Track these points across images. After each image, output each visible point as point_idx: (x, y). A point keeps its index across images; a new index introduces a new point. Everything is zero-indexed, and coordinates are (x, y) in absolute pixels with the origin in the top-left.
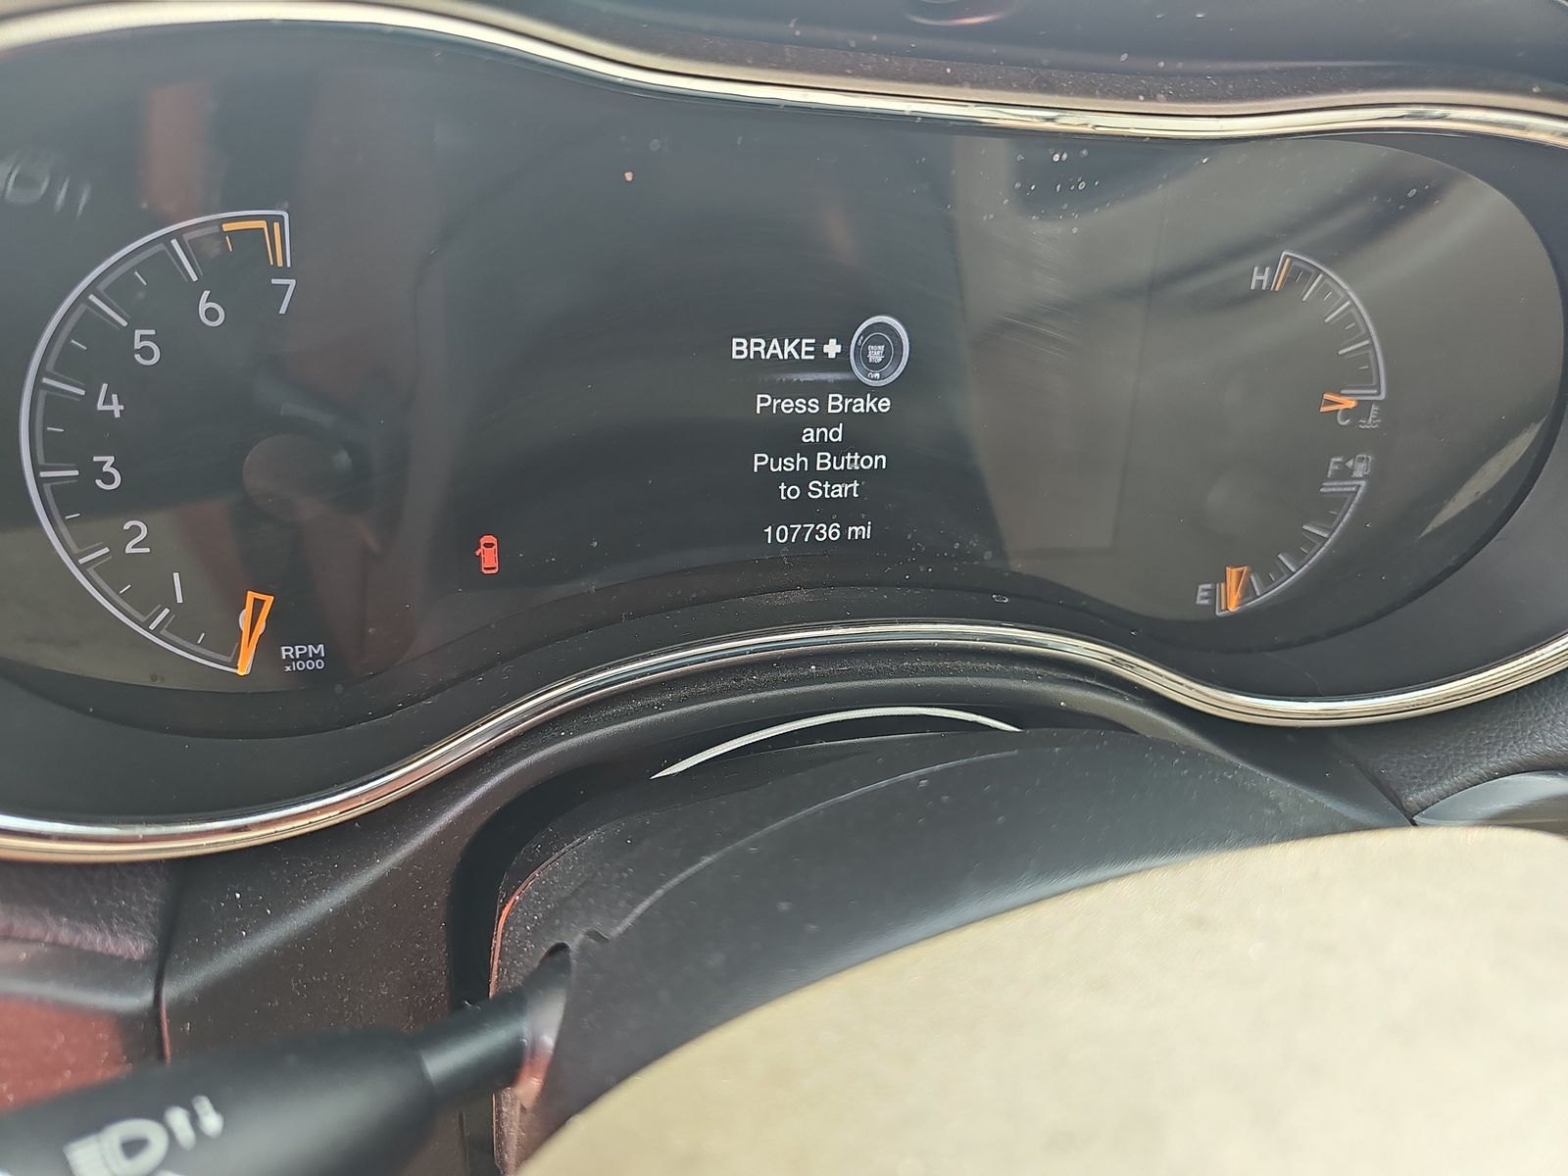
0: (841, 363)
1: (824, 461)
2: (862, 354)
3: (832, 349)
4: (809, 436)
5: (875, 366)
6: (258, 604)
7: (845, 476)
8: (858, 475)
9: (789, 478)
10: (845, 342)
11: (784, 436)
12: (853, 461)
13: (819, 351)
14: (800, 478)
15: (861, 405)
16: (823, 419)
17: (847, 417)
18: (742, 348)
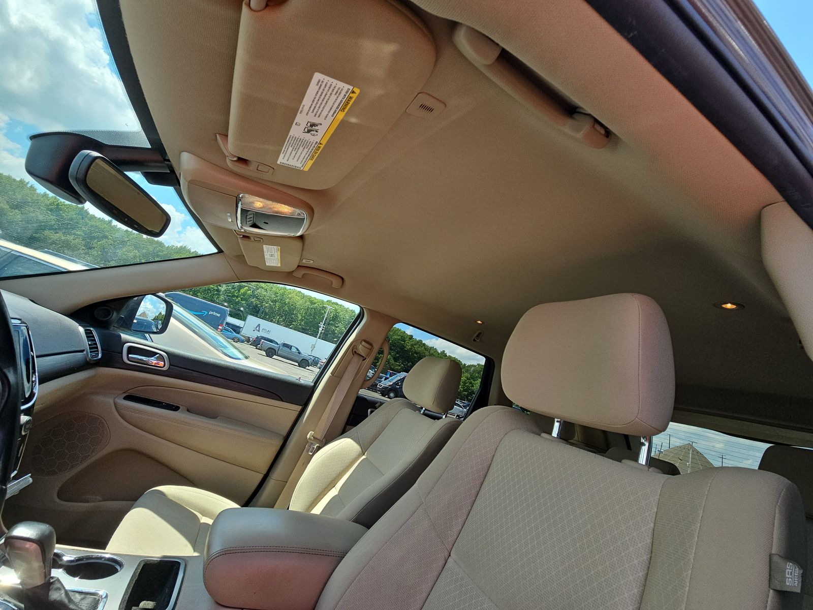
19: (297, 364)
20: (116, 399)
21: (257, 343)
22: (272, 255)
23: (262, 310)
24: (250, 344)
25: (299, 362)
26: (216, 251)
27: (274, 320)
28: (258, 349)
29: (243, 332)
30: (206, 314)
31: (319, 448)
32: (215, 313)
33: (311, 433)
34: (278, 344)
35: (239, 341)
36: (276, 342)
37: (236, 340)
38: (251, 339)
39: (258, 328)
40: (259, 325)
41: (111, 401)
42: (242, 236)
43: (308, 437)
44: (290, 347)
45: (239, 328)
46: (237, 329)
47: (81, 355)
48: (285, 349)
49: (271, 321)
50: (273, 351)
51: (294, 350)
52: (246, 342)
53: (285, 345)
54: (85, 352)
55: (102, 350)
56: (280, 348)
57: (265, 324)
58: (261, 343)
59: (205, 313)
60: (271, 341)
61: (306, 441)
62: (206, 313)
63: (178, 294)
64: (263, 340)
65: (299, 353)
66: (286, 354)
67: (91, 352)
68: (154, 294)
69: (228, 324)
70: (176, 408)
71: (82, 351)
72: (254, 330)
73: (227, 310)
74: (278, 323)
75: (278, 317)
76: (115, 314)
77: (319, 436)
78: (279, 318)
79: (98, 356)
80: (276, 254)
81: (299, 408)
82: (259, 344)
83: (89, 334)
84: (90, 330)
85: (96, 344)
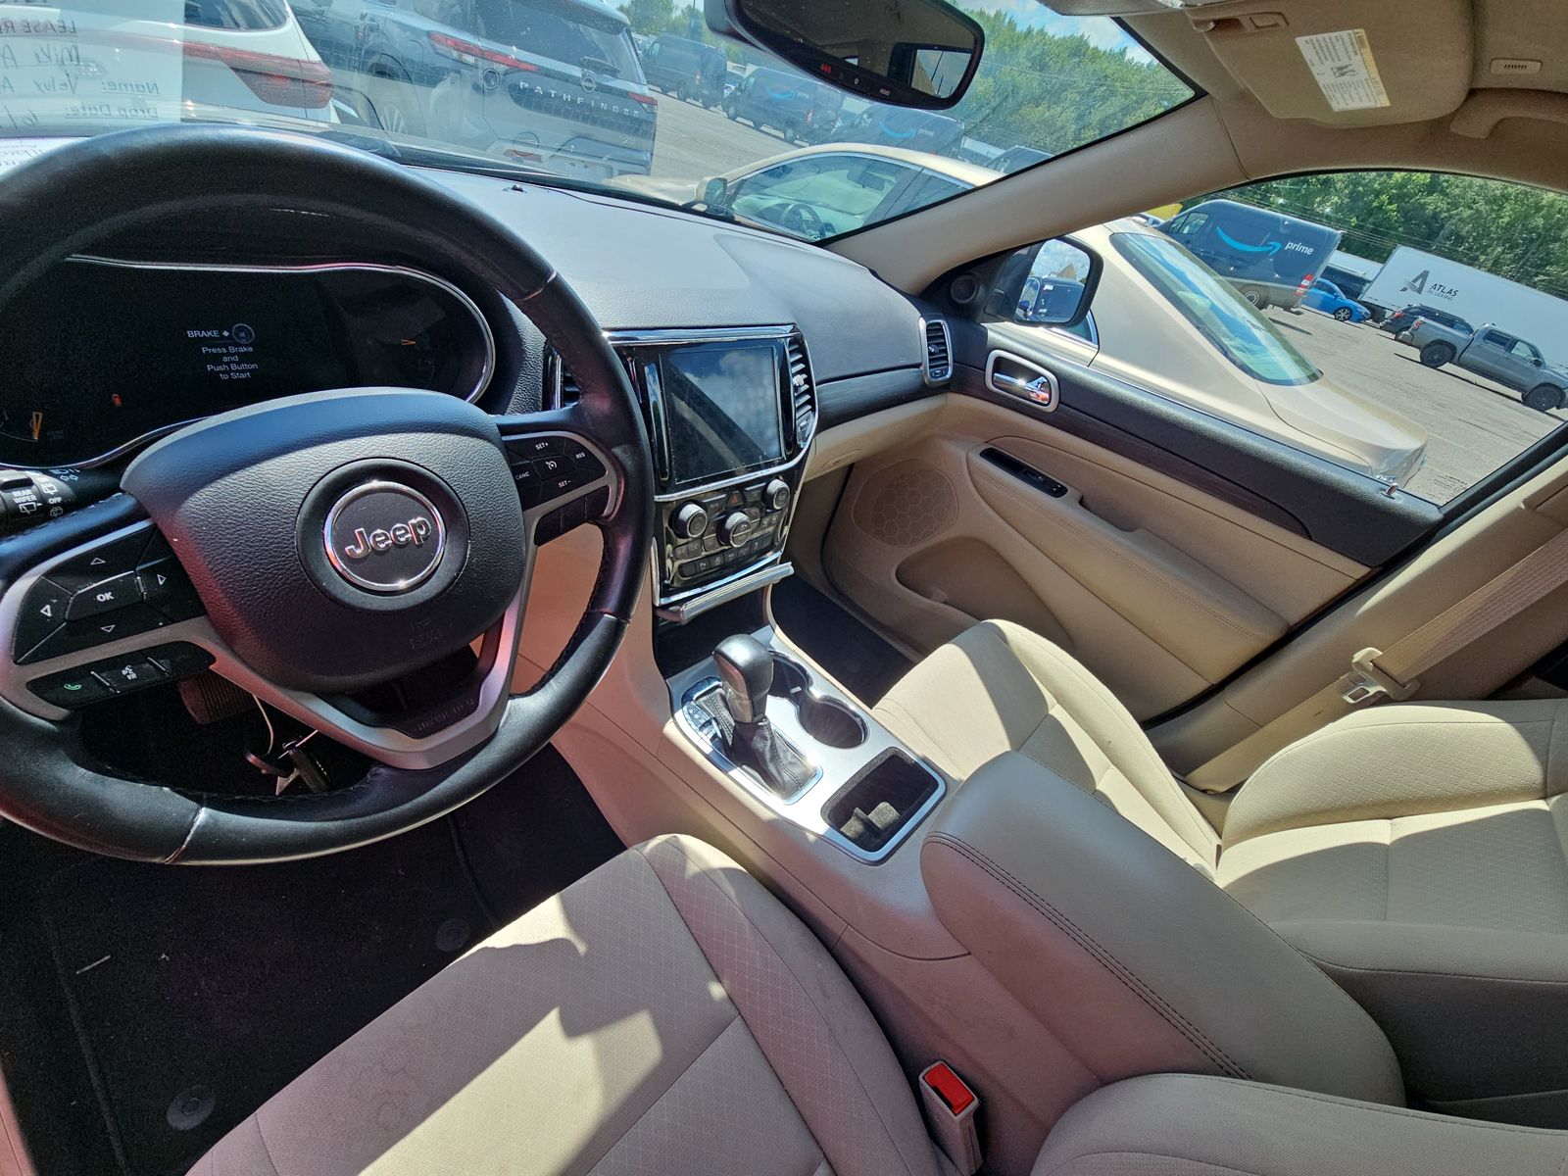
0: (230, 337)
1: (234, 367)
2: (237, 335)
3: (226, 334)
4: (225, 359)
5: (243, 338)
6: (37, 416)
7: (244, 371)
8: (249, 371)
9: (223, 372)
10: (229, 331)
11: (217, 359)
12: (244, 366)
13: (221, 334)
14: (227, 372)
15: (242, 350)
16: (229, 354)
17: (238, 353)
18: (191, 334)
19: (1518, 395)
20: (970, 454)
21: (1403, 323)
22: (1342, 71)
23: (1449, 227)
24: (1381, 328)
25: (1529, 389)
26: (1189, 93)
27: (1482, 258)
28: (1401, 341)
29: (1369, 295)
30: (1277, 250)
31: (1381, 700)
32: (1299, 247)
33: (1370, 653)
34: (1471, 331)
35: (1352, 316)
36: (1468, 326)
37: (1342, 315)
38: (1388, 314)
39: (1417, 284)
40: (1424, 275)
41: (963, 454)
42: (1212, 25)
43: (1358, 657)
44: (1507, 342)
45: (1362, 281)
46: (1352, 285)
47: (914, 372)
48: (1493, 348)
49: (1472, 262)
50: (1448, 350)
51: (1519, 350)
52: (1370, 321)
53: (1492, 336)
54: (921, 368)
55: (954, 361)
56: (1474, 344)
57: (1444, 270)
58: (1414, 324)
59: (1274, 247)
60: (1450, 321)
61: (1347, 666)
62: (1278, 246)
63: (1222, 204)
64: (1422, 318)
65: (1538, 364)
66: (1488, 364)
67: (931, 367)
68: (1061, 238)
69: (1330, 273)
70: (1058, 491)
71: (917, 366)
72: (1404, 290)
73: (1336, 235)
74: (1495, 268)
75: (1499, 249)
76: (981, 290)
77: (1396, 670)
78: (1503, 252)
79: (946, 373)
80: (1357, 61)
81: (1360, 571)
82: (1407, 328)
83: (934, 333)
84: (939, 324)
85: (945, 351)
